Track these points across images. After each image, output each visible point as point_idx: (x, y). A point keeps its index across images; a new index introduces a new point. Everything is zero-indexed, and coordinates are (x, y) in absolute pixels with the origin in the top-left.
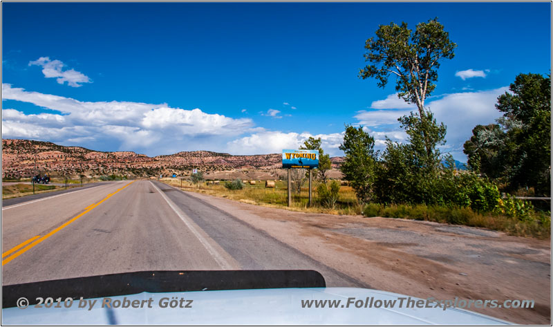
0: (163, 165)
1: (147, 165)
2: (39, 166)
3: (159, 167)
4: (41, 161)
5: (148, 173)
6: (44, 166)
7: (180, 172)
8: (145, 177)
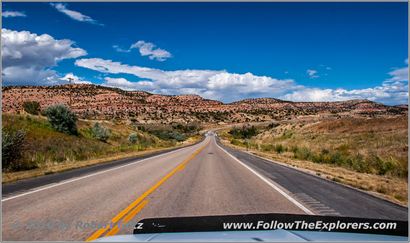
0: (232, 109)
1: (213, 109)
2: (90, 109)
3: (228, 111)
4: (92, 104)
5: (216, 118)
6: (95, 109)
7: (254, 117)
8: (211, 122)
